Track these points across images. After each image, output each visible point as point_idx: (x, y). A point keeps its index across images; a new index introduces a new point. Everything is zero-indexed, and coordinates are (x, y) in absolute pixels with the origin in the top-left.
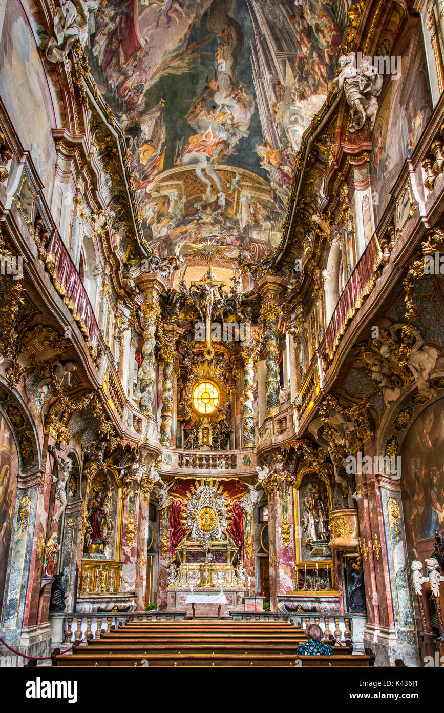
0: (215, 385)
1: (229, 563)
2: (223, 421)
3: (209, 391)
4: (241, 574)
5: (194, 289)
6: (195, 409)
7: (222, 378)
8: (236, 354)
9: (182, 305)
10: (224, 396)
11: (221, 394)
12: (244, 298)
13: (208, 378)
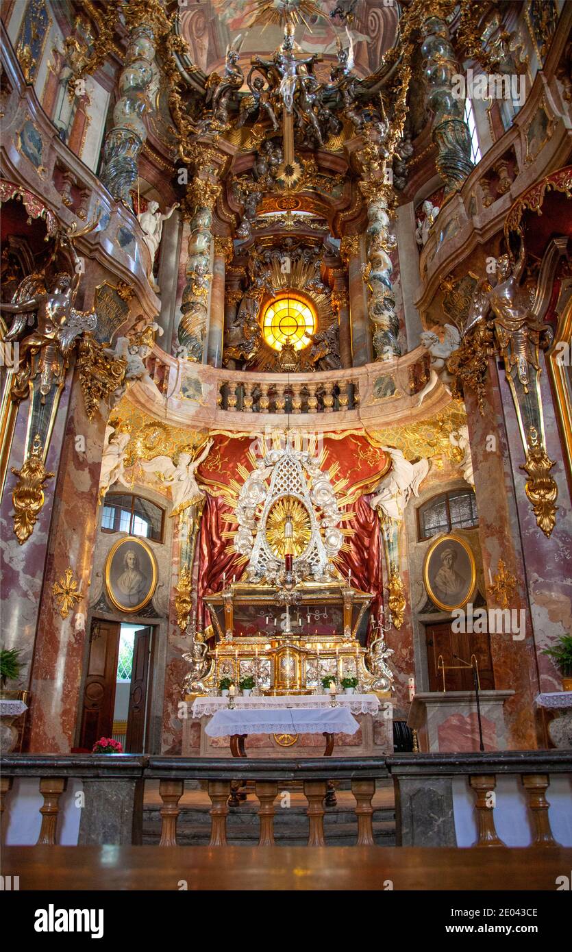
0: (306, 302)
1: (347, 633)
2: (323, 359)
3: (295, 314)
4: (382, 665)
5: (257, 74)
6: (266, 344)
7: (321, 286)
8: (347, 209)
9: (234, 113)
10: (327, 318)
11: (318, 316)
12: (361, 90)
13: (292, 291)
